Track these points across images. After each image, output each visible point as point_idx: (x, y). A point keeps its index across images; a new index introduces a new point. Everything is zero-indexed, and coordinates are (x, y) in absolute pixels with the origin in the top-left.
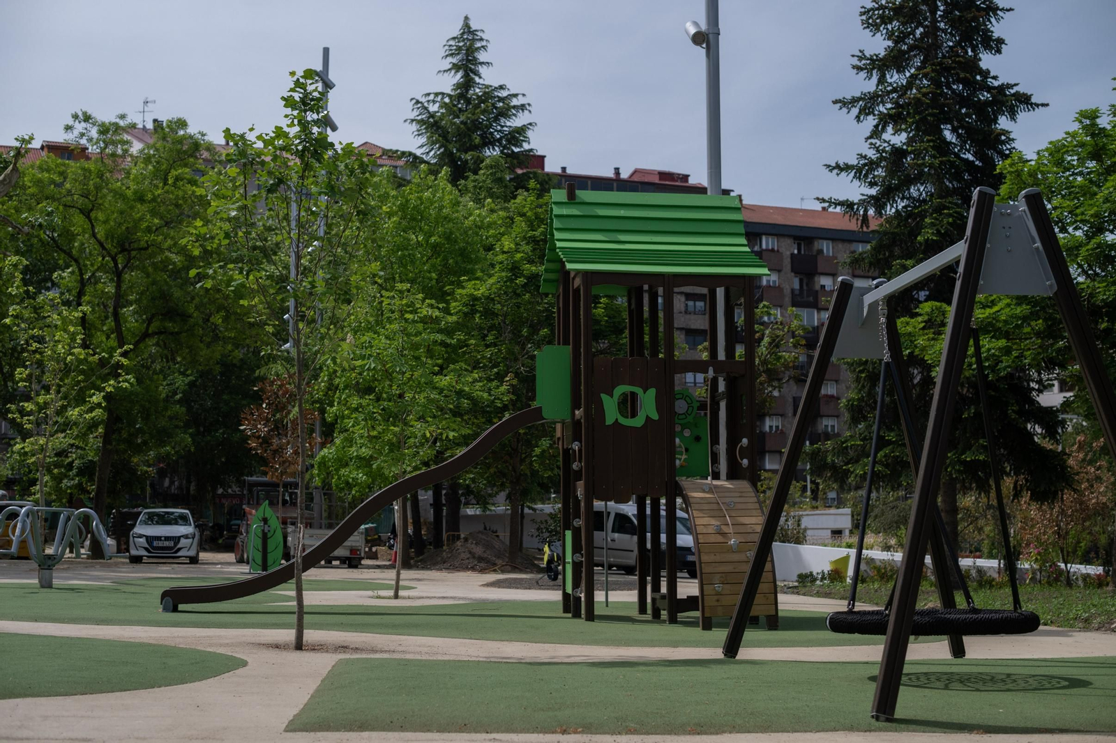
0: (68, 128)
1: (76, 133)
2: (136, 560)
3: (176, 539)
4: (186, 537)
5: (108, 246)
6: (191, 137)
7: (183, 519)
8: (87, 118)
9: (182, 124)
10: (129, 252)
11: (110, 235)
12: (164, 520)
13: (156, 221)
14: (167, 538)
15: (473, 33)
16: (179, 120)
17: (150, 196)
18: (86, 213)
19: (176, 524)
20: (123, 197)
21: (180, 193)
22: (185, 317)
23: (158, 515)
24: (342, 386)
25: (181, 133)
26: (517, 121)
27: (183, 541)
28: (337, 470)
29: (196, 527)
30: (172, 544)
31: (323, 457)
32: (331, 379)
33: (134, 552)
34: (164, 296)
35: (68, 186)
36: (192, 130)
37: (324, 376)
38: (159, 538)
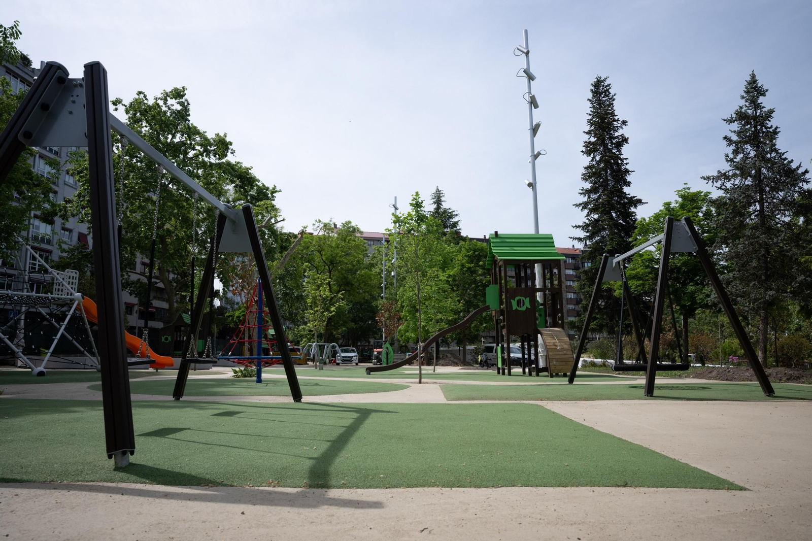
0: (314, 225)
1: (316, 226)
2: (338, 364)
3: (352, 357)
4: (354, 356)
5: (326, 261)
6: (353, 227)
7: (353, 351)
8: (320, 221)
9: (350, 222)
10: (333, 264)
11: (327, 259)
12: (346, 351)
13: (343, 254)
14: (349, 357)
15: (439, 191)
16: (349, 221)
17: (340, 246)
18: (320, 252)
19: (351, 352)
20: (332, 247)
21: (350, 245)
22: (352, 285)
23: (344, 350)
24: (406, 306)
25: (350, 225)
26: (455, 220)
27: (353, 358)
28: (405, 333)
29: (358, 353)
30: (350, 359)
31: (400, 329)
32: (401, 304)
33: (338, 362)
34: (346, 278)
35: (314, 243)
36: (353, 224)
37: (399, 303)
38: (346, 357)
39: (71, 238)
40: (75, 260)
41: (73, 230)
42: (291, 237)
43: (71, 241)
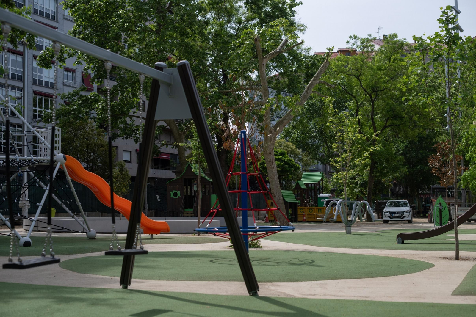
0: (348, 42)
1: (351, 44)
2: (386, 222)
3: (403, 213)
4: (407, 212)
5: (368, 90)
6: (399, 41)
7: (405, 204)
8: (355, 37)
9: (395, 36)
10: (376, 92)
11: (368, 86)
12: (397, 205)
13: (387, 78)
14: (399, 213)
16: (394, 34)
17: (384, 68)
18: (358, 77)
19: (402, 206)
20: (372, 69)
21: (396, 65)
22: (402, 118)
23: (394, 203)
24: (472, 144)
25: (395, 39)
27: (405, 213)
28: (472, 181)
29: (411, 207)
30: (401, 215)
31: (465, 176)
32: (467, 141)
33: (385, 219)
34: (392, 110)
35: (349, 66)
36: (400, 38)
37: (464, 140)
38: (395, 213)
39: (75, 79)
40: (75, 107)
41: (76, 71)
42: (318, 61)
43: (75, 83)
